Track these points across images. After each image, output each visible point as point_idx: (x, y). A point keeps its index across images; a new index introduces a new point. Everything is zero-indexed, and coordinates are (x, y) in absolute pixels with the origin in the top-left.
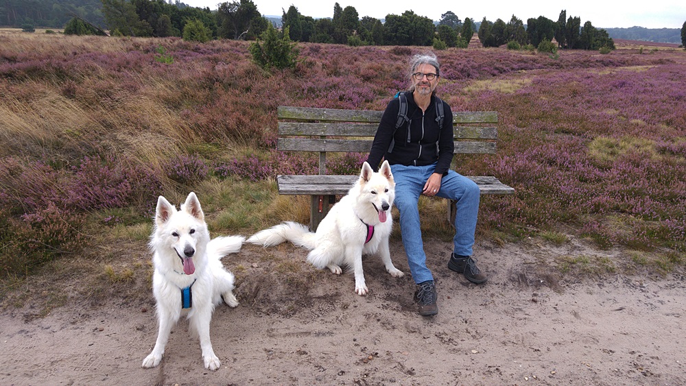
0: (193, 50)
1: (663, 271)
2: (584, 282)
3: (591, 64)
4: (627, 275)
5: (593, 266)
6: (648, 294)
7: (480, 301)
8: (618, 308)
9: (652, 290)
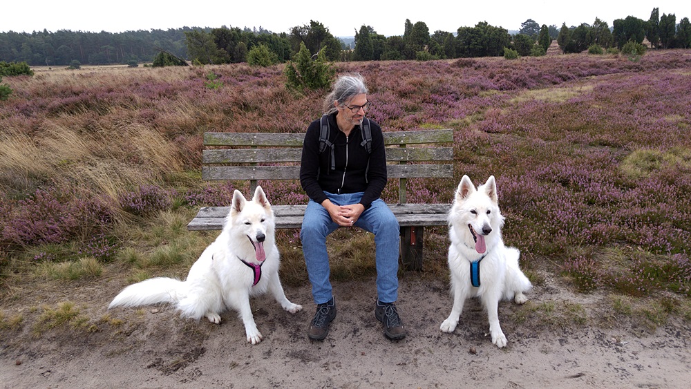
0: (253, 75)
1: (651, 324)
2: (542, 336)
3: (679, 64)
4: (602, 328)
5: (559, 315)
6: (625, 356)
7: (400, 359)
8: (574, 374)
9: (633, 349)
